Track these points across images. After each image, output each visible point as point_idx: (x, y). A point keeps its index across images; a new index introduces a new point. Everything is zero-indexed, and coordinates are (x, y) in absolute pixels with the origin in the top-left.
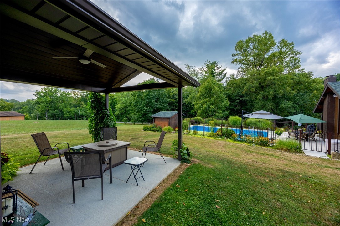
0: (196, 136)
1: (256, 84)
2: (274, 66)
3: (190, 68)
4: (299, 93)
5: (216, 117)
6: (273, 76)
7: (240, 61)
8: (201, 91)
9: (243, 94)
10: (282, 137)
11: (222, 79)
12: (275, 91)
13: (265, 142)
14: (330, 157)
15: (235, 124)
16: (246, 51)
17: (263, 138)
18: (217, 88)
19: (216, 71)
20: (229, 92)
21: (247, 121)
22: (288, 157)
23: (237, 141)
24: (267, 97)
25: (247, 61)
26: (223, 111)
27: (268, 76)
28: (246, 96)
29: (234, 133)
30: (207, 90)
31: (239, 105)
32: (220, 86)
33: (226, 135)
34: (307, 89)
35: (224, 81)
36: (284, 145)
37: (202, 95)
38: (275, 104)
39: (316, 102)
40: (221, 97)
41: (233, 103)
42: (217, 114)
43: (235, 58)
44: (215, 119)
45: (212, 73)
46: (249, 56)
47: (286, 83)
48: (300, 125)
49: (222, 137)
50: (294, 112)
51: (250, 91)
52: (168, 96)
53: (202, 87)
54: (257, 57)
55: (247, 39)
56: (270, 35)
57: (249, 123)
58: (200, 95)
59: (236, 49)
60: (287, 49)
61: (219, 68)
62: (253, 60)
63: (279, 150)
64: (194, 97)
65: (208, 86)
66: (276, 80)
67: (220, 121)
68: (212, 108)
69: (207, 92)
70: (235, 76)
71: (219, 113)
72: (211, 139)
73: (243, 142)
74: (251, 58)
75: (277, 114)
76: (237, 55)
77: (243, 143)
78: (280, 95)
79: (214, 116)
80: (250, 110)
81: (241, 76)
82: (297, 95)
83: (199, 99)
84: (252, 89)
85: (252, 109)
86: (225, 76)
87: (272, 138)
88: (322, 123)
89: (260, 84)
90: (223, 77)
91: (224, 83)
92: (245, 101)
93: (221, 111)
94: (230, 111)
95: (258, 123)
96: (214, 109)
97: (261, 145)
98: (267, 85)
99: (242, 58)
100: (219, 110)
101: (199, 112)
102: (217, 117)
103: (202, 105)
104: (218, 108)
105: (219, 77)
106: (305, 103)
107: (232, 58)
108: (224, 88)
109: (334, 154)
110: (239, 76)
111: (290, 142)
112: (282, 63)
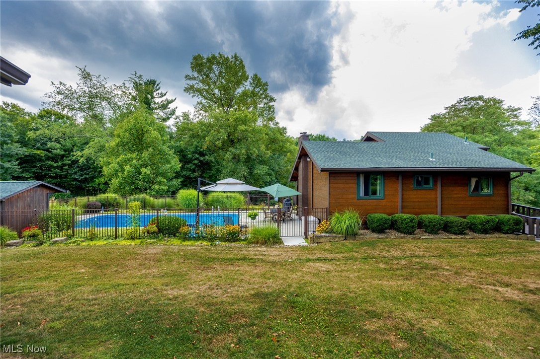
0: (92, 243)
1: (223, 135)
2: (246, 111)
3: (91, 80)
4: (274, 155)
5: (154, 193)
6: (245, 126)
7: (200, 92)
8: (119, 136)
9: (203, 150)
10: (257, 221)
11: (169, 118)
12: (248, 149)
13: (235, 233)
14: (308, 242)
15: (189, 205)
16: (208, 76)
17: (232, 227)
18: (155, 134)
19: (157, 100)
20: (182, 144)
21: (210, 197)
22: (265, 255)
23: (189, 239)
24: (239, 157)
25: (210, 94)
26: (170, 180)
27: (239, 124)
28: (209, 154)
29: (184, 225)
30: (133, 134)
31: (198, 170)
32: (161, 130)
33: (169, 229)
34: (281, 149)
35: (171, 122)
36: (260, 235)
37: (123, 144)
38: (249, 169)
39: (291, 168)
40: (165, 152)
41: (189, 166)
42: (156, 187)
43: (191, 82)
44: (151, 195)
45: (147, 103)
46: (213, 87)
47: (260, 139)
48: (276, 199)
49: (159, 235)
50: (270, 181)
51: (215, 146)
52: (17, 138)
53: (121, 128)
54: (224, 91)
55: (210, 56)
56: (241, 62)
57: (213, 201)
58: (117, 145)
59: (192, 68)
60: (261, 90)
61: (162, 95)
62: (219, 95)
63: (253, 245)
64: (102, 149)
65: (135, 126)
66: (249, 132)
67: (161, 201)
68: (145, 173)
69: (134, 140)
70: (191, 117)
71: (160, 183)
72: (133, 244)
73: (200, 239)
74: (216, 91)
75: (251, 184)
76: (194, 79)
77: (200, 242)
78: (254, 156)
79: (148, 191)
80: (216, 177)
81: (200, 117)
82: (272, 157)
83: (114, 152)
84: (217, 142)
85: (218, 175)
86: (173, 112)
87: (245, 224)
88: (298, 195)
89: (229, 136)
90: (170, 114)
91: (172, 127)
92: (207, 162)
93: (164, 180)
94: (182, 179)
95: (226, 201)
96: (148, 175)
97: (229, 240)
98: (238, 139)
99: (202, 86)
100: (160, 179)
101: (115, 182)
102: (157, 192)
103: (121, 166)
104: (157, 174)
105: (161, 114)
106: (280, 168)
107: (186, 83)
108: (171, 135)
109: (311, 238)
110: (198, 117)
111: (267, 229)
112: (255, 108)
